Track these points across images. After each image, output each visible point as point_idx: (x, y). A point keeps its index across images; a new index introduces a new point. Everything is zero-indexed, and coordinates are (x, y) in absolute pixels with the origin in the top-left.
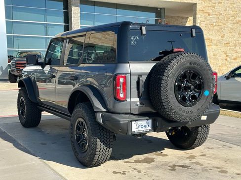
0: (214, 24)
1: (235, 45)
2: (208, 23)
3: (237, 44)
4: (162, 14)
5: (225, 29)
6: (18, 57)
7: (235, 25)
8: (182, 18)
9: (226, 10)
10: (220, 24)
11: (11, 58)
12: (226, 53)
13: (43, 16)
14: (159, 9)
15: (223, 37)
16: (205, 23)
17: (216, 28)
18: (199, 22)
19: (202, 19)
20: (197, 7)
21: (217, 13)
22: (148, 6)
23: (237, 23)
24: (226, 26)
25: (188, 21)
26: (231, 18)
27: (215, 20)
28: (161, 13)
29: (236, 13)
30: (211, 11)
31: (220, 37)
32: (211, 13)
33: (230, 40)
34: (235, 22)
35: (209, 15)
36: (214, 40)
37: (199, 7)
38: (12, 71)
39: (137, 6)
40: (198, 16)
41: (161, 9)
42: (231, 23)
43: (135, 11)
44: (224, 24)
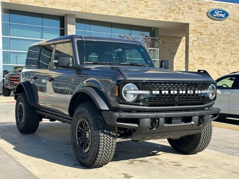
0: (207, 43)
1: (227, 64)
2: (201, 42)
3: (229, 63)
4: (156, 34)
5: (218, 48)
6: (13, 72)
7: (227, 45)
8: (176, 38)
9: (218, 30)
10: (212, 44)
11: (5, 72)
12: (218, 72)
13: (40, 33)
14: (153, 29)
15: (215, 56)
16: (197, 42)
17: (208, 47)
18: (191, 41)
19: (194, 39)
20: (190, 27)
21: (209, 34)
22: (142, 25)
23: (229, 43)
24: (218, 46)
25: (182, 40)
26: (223, 38)
27: (207, 40)
28: (155, 32)
29: (228, 33)
30: (203, 31)
31: (212, 56)
32: (203, 33)
33: (222, 60)
34: (227, 41)
35: (201, 35)
36: (207, 59)
37: (191, 27)
38: (6, 85)
39: (132, 25)
40: (190, 36)
41: (155, 28)
42: (223, 43)
43: (130, 30)
44: (216, 44)
